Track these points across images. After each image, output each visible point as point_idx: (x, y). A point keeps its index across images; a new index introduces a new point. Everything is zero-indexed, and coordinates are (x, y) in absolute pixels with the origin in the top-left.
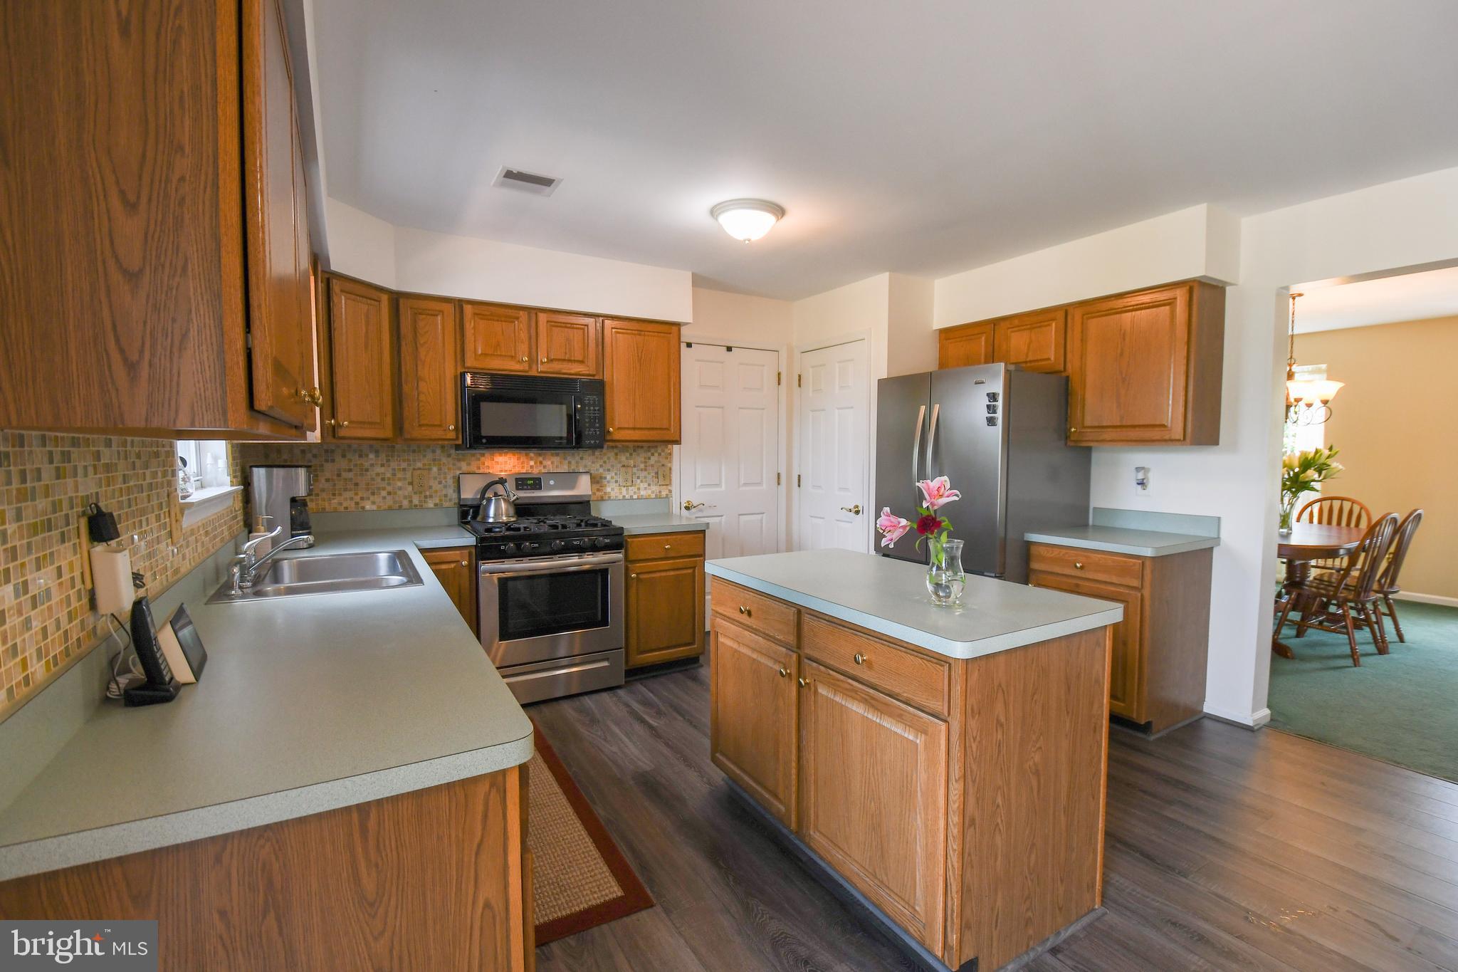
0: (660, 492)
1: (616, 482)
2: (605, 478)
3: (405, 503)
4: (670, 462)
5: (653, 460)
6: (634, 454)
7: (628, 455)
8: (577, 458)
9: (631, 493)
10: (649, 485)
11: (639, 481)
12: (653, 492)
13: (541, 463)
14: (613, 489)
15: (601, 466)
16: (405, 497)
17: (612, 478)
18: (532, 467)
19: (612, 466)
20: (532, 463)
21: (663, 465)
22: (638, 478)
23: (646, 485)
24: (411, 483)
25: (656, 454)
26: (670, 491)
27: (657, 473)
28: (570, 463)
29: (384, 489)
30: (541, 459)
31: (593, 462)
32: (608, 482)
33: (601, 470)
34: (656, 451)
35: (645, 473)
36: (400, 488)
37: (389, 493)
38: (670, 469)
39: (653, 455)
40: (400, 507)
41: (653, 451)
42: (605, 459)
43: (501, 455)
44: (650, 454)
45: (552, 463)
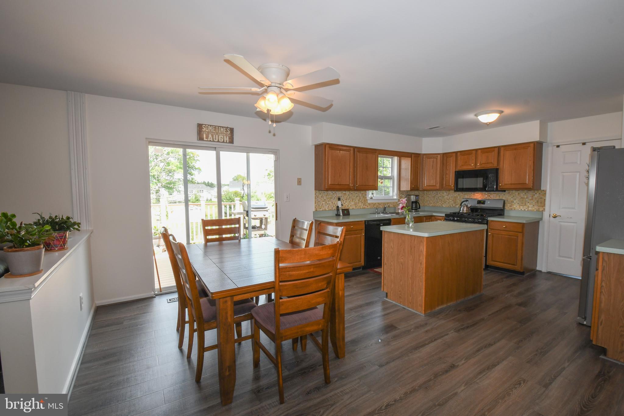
0: (539, 209)
1: (518, 204)
2: (513, 202)
3: (452, 206)
4: (545, 197)
5: (536, 196)
6: (527, 193)
7: (524, 194)
8: (503, 195)
9: (525, 208)
10: (534, 206)
11: (528, 204)
12: (535, 209)
13: (489, 196)
14: (516, 206)
15: (512, 198)
16: (452, 204)
17: (516, 202)
18: (486, 197)
19: (517, 198)
20: (486, 196)
21: (541, 198)
22: (528, 203)
23: (532, 206)
24: (453, 201)
25: (538, 194)
26: (544, 209)
27: (537, 201)
28: (500, 196)
29: (447, 202)
30: (489, 195)
31: (509, 196)
32: (515, 203)
33: (512, 199)
34: (538, 192)
35: (532, 201)
36: (450, 202)
37: (448, 203)
38: (545, 200)
39: (536, 194)
40: (450, 206)
41: (536, 192)
42: (514, 195)
43: (477, 193)
44: (535, 193)
45: (493, 196)
